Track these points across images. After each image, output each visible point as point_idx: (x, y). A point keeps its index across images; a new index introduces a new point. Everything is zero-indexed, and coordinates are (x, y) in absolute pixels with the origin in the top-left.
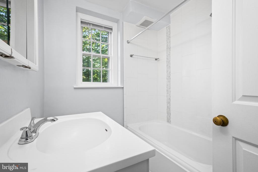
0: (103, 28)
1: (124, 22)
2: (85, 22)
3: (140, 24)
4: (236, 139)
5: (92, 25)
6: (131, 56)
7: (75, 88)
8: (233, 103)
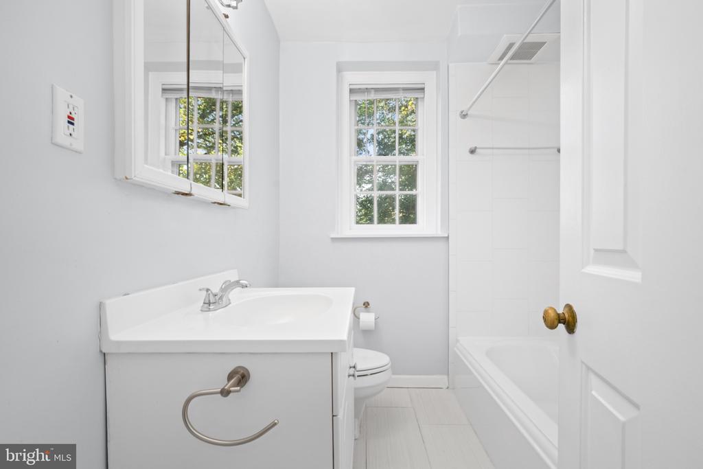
0: (402, 91)
1: (450, 65)
2: (360, 89)
3: (498, 58)
4: (589, 368)
5: (373, 92)
6: (472, 152)
7: (334, 239)
8: (583, 270)
